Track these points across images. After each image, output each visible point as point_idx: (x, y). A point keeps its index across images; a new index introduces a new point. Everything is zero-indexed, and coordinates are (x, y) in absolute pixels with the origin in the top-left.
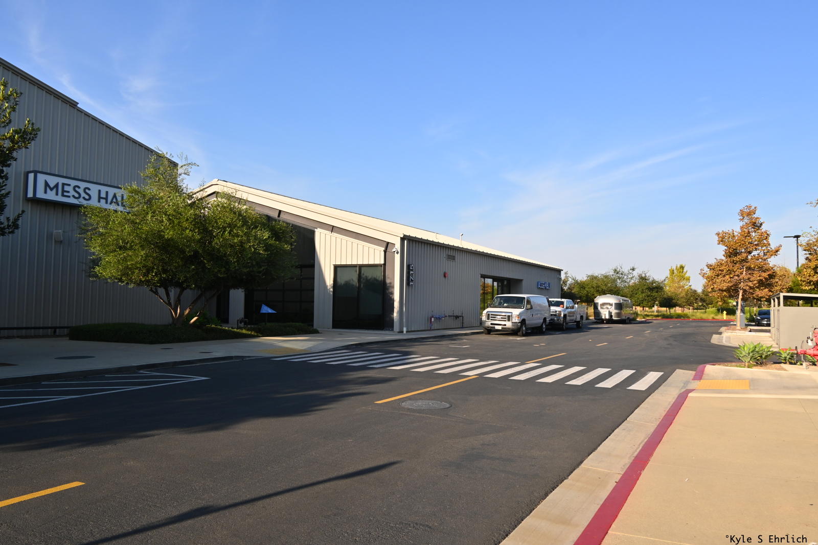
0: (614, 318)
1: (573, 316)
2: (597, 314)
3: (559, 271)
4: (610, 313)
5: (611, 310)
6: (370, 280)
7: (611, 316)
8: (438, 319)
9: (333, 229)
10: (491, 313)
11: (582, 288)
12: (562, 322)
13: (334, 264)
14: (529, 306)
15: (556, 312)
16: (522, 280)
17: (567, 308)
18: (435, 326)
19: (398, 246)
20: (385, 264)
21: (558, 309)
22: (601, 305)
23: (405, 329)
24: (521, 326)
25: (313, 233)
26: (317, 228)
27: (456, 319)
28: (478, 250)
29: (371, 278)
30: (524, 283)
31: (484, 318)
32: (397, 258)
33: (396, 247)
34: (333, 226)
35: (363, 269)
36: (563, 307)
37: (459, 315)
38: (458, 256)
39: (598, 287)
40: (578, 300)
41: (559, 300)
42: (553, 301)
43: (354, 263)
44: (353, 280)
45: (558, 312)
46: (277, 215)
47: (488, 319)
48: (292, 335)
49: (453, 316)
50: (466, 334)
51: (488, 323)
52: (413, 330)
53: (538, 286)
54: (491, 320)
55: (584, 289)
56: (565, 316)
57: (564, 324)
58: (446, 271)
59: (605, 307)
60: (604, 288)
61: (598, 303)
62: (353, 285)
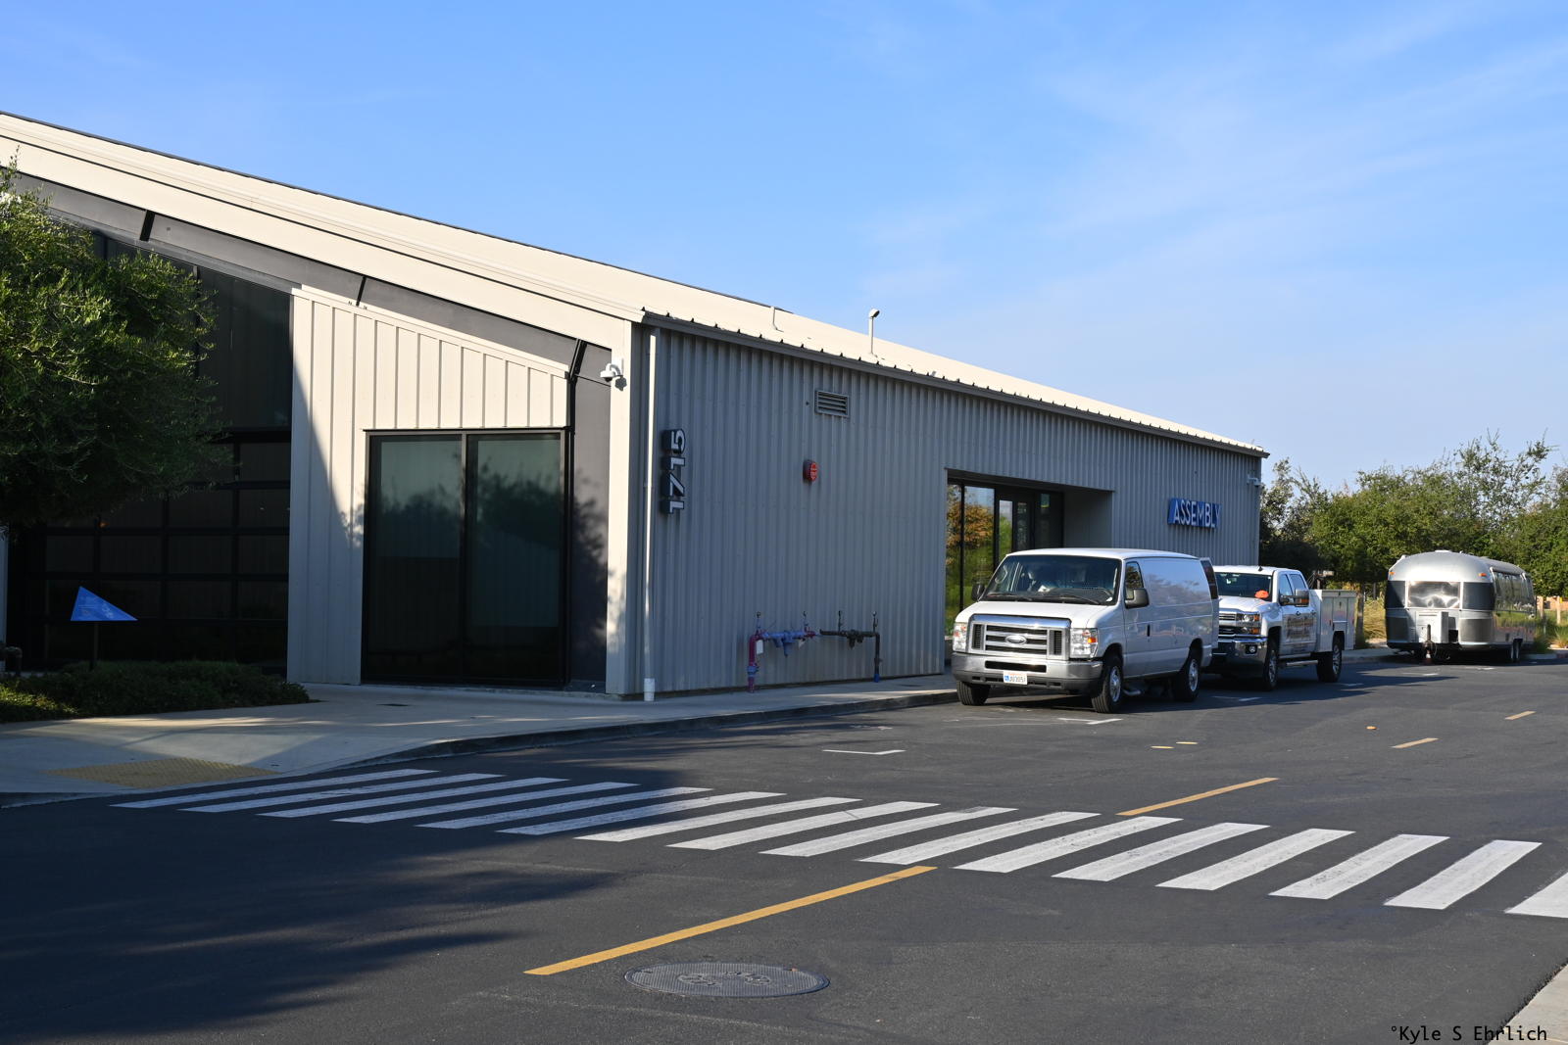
0: (1463, 641)
1: (1306, 633)
2: (1399, 625)
3: (1252, 459)
4: (1448, 623)
5: (1452, 612)
6: (511, 489)
7: (1451, 634)
8: (782, 644)
9: (364, 287)
10: (986, 623)
11: (1342, 523)
12: (1263, 659)
13: (371, 427)
14: (1135, 596)
15: (1240, 616)
16: (1105, 495)
17: (1283, 602)
18: (768, 673)
19: (622, 357)
20: (570, 429)
21: (1247, 605)
22: (1413, 590)
23: (649, 686)
24: (1105, 673)
25: (282, 303)
26: (299, 286)
27: (852, 644)
28: (939, 375)
29: (515, 485)
30: (1116, 502)
31: (960, 641)
32: (620, 402)
33: (616, 360)
34: (365, 277)
35: (484, 449)
36: (1269, 599)
37: (864, 630)
38: (860, 398)
39: (1403, 519)
40: (1326, 573)
41: (1254, 570)
42: (1229, 575)
43: (450, 422)
44: (442, 490)
45: (1247, 620)
46: (139, 231)
47: (976, 644)
48: (198, 708)
49: (841, 634)
50: (889, 705)
51: (977, 663)
52: (681, 687)
53: (1170, 514)
54: (988, 648)
55: (1351, 527)
56: (1274, 632)
57: (1272, 664)
58: (814, 459)
59: (1428, 598)
60: (1427, 525)
61: (1402, 584)
62: (443, 512)
